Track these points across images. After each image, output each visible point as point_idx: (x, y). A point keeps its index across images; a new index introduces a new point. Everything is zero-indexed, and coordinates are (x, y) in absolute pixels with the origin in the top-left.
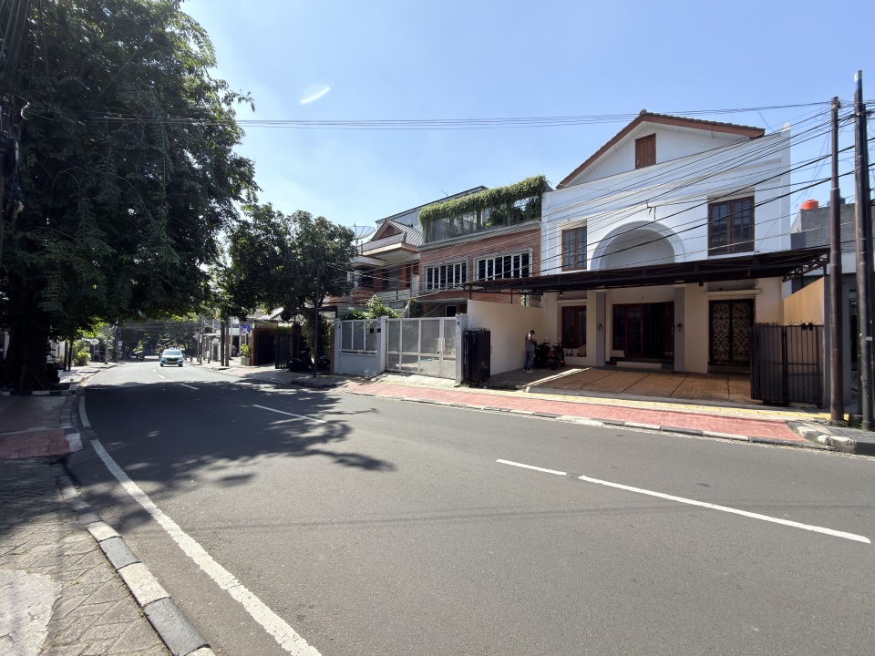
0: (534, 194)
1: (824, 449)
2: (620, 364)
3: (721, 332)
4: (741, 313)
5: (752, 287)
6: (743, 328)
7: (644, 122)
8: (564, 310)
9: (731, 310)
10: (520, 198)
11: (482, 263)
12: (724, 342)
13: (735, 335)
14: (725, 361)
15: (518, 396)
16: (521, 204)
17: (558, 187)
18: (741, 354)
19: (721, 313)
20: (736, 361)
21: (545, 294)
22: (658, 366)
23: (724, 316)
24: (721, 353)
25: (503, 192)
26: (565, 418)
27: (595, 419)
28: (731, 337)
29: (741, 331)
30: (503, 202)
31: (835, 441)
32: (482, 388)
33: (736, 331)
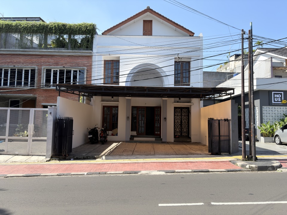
0: (89, 34)
1: (250, 171)
2: (135, 139)
3: (178, 122)
4: (185, 113)
5: (189, 102)
6: (186, 121)
7: (148, 12)
8: (104, 107)
9: (181, 112)
10: (79, 34)
11: (48, 71)
12: (179, 127)
13: (183, 124)
14: (179, 136)
15: (99, 163)
16: (79, 38)
17: (103, 34)
18: (185, 132)
19: (178, 113)
20: (183, 136)
21: (94, 97)
22: (153, 139)
23: (179, 115)
24: (178, 132)
25: (68, 27)
26: (143, 172)
27: (160, 171)
28: (181, 125)
29: (185, 122)
30: (66, 33)
31: (252, 167)
32: (70, 159)
33: (183, 121)
